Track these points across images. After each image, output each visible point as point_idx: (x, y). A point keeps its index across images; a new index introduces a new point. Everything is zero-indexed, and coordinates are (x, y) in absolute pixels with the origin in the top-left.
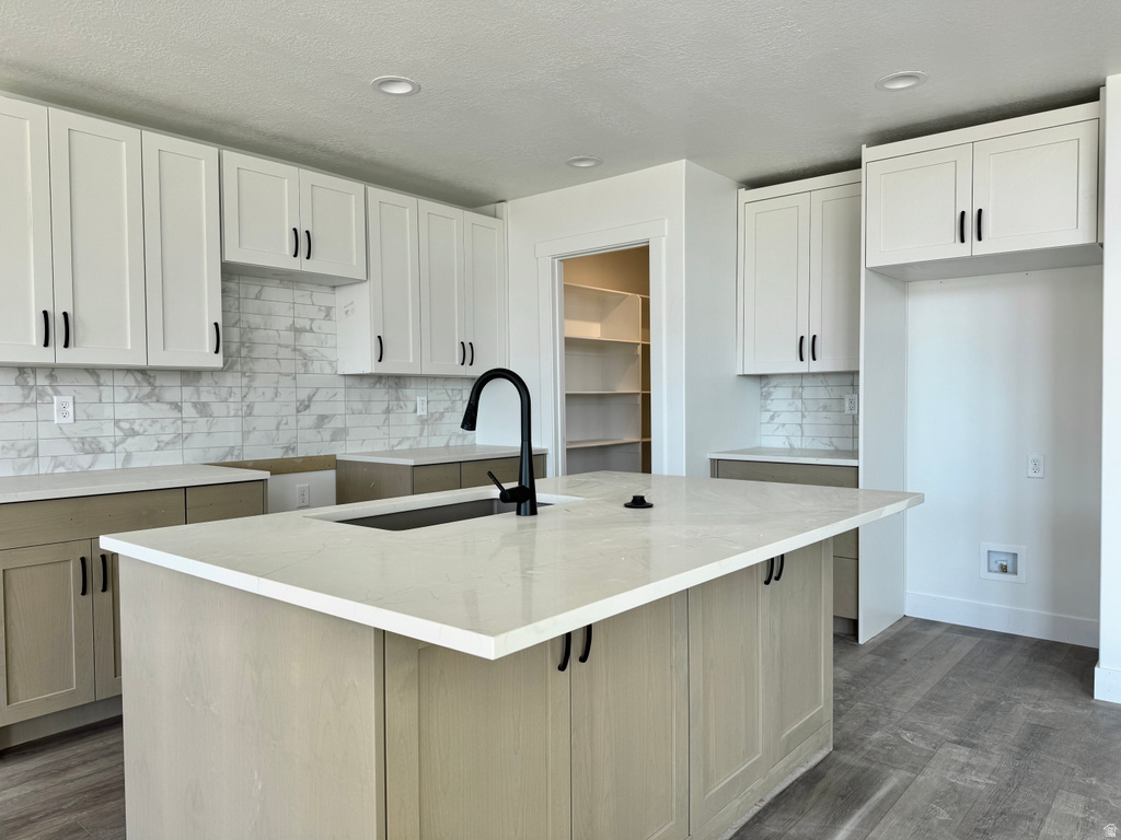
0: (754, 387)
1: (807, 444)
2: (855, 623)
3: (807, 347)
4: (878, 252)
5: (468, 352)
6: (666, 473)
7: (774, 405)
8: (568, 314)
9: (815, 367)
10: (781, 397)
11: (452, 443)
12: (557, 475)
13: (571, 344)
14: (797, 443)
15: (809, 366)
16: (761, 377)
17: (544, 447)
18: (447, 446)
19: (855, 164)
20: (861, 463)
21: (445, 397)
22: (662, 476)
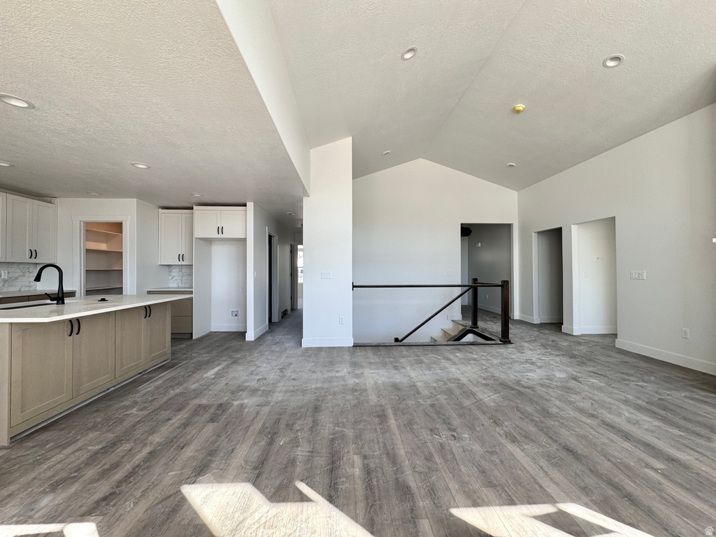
0: (167, 268)
1: (183, 286)
2: (192, 334)
3: (181, 257)
4: (198, 233)
5: (34, 254)
6: (128, 294)
7: (173, 274)
8: (87, 239)
9: (183, 263)
10: (175, 272)
11: (22, 289)
12: (81, 295)
13: (88, 251)
14: (180, 286)
15: (181, 263)
16: (169, 265)
17: (74, 289)
18: (20, 290)
19: (192, 208)
20: (193, 290)
21: (19, 271)
22: (126, 295)
